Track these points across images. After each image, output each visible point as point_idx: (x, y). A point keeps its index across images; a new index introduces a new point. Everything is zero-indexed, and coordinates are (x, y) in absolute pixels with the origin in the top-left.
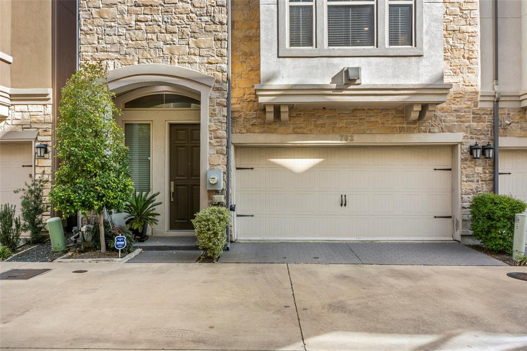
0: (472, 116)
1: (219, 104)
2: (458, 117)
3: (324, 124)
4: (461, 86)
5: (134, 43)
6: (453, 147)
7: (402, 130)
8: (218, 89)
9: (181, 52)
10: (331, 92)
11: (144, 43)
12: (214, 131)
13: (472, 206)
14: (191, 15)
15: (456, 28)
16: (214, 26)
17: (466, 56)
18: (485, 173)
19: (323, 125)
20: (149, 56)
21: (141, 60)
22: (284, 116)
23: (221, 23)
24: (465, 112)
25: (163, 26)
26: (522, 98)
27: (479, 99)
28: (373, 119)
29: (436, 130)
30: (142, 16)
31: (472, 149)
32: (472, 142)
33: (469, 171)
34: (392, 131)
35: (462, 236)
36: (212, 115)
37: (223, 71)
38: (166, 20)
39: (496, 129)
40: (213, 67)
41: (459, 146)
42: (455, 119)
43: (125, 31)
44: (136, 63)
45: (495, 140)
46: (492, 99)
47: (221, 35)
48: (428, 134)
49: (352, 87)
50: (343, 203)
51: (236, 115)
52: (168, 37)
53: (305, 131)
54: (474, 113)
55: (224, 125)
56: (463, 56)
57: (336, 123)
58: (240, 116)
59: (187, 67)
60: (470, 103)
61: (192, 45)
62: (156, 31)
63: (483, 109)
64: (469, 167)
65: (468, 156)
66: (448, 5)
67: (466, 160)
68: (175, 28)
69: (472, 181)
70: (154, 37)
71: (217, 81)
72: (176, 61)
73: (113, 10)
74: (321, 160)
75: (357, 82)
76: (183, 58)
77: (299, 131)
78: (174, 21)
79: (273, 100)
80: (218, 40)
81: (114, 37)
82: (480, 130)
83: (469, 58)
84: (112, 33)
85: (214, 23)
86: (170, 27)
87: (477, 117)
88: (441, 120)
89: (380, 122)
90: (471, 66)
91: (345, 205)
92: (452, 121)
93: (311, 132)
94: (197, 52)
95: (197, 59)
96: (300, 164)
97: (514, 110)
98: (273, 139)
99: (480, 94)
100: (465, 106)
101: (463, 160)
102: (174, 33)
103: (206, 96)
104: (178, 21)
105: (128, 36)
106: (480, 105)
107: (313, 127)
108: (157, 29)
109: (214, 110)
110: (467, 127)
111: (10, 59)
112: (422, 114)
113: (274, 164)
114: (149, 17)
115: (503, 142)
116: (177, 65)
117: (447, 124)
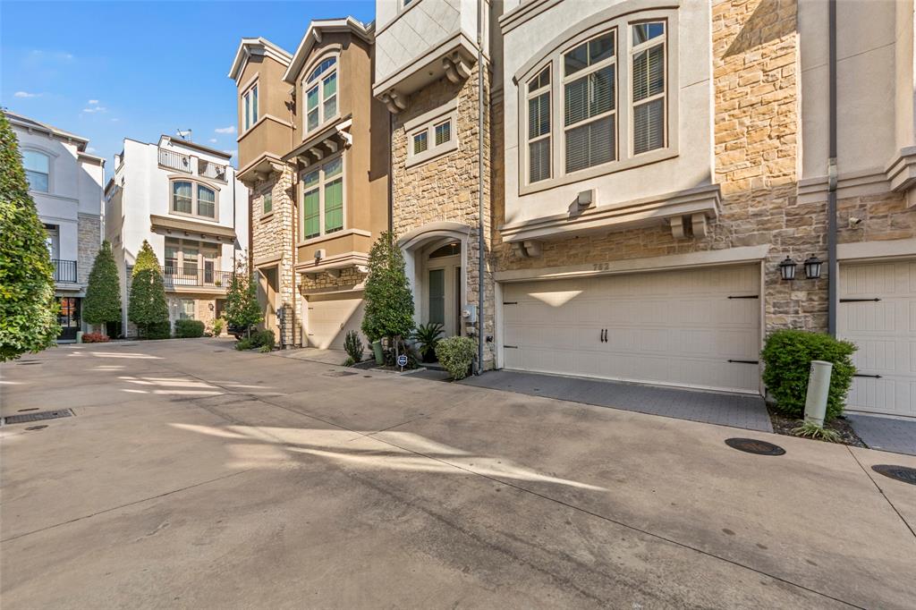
0: (785, 218)
1: (473, 248)
2: (759, 223)
3: (577, 254)
4: (764, 179)
5: (421, 209)
7: (671, 251)
8: (473, 236)
9: (449, 209)
11: (427, 207)
12: (470, 272)
15: (754, 100)
17: (774, 134)
18: (812, 300)
19: (575, 256)
20: (430, 217)
21: (425, 221)
22: (532, 251)
23: (475, 177)
24: (772, 214)
25: (438, 191)
27: (798, 192)
28: (632, 242)
29: (722, 245)
31: (783, 267)
33: (780, 298)
34: (658, 253)
36: (469, 258)
37: (476, 219)
38: (439, 185)
40: (470, 217)
41: (763, 263)
42: (755, 227)
43: (416, 201)
44: (422, 224)
46: (824, 188)
47: (475, 188)
48: (709, 252)
49: (585, 213)
50: (604, 338)
51: (498, 255)
52: (441, 199)
53: (558, 263)
54: (787, 214)
55: (478, 266)
56: (770, 137)
57: (589, 253)
58: (501, 256)
59: (453, 221)
60: (780, 200)
61: (456, 201)
62: (434, 196)
63: (806, 206)
64: (780, 292)
66: (743, 73)
67: (774, 282)
68: (445, 191)
69: (786, 313)
70: (432, 201)
71: (473, 229)
72: (446, 217)
73: (410, 187)
74: (580, 292)
75: (591, 206)
76: (450, 214)
77: (551, 264)
78: (444, 185)
79: (516, 237)
80: (473, 192)
81: (410, 207)
82: (801, 237)
83: (779, 137)
84: (409, 204)
85: (470, 179)
86: (441, 190)
87: (795, 219)
88: (730, 231)
89: (642, 244)
90: (784, 148)
91: (606, 341)
92: (748, 230)
93: (563, 264)
94: (459, 206)
95: (459, 212)
96: (557, 297)
97: (874, 197)
98: (528, 274)
100: (771, 206)
101: (770, 283)
102: (444, 194)
103: (466, 242)
104: (447, 184)
105: (418, 204)
106: (801, 201)
107: (565, 258)
108: (434, 194)
109: (471, 254)
110: (775, 236)
111: (369, 234)
112: (687, 227)
113: (533, 298)
114: (430, 186)
116: (446, 221)
117: (740, 236)
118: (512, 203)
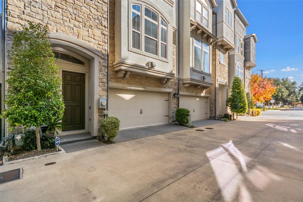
1: (104, 66)
5: (54, 18)
6: (169, 93)
7: (159, 87)
8: (103, 59)
9: (84, 34)
10: (146, 70)
11: (62, 21)
12: (101, 79)
13: (176, 112)
14: (89, 16)
16: (101, 27)
17: (173, 65)
18: (177, 102)
19: (137, 82)
20: (64, 30)
21: (58, 31)
22: (127, 76)
23: (105, 27)
25: (74, 16)
26: (184, 80)
27: (176, 79)
28: (152, 81)
29: (167, 87)
30: (60, 5)
31: (174, 94)
32: (174, 92)
33: (173, 101)
34: (157, 86)
35: (172, 121)
36: (100, 71)
37: (105, 50)
38: (75, 13)
39: (179, 89)
40: (101, 47)
41: (171, 93)
42: (170, 84)
43: (47, 9)
44: (55, 31)
45: (178, 92)
46: (178, 79)
47: (104, 32)
48: (165, 89)
49: (152, 69)
50: (141, 113)
52: (77, 23)
53: (131, 83)
54: (174, 83)
55: (106, 76)
57: (141, 82)
59: (87, 43)
61: (90, 32)
62: (69, 17)
63: (176, 82)
65: (173, 96)
68: (81, 20)
69: (174, 104)
70: (68, 20)
71: (103, 54)
72: (81, 38)
74: (134, 95)
75: (154, 68)
76: (85, 38)
77: (129, 83)
78: (80, 15)
79: (126, 69)
80: (104, 34)
81: (38, 9)
82: (176, 89)
84: (37, 6)
85: (102, 25)
86: (77, 18)
87: (175, 85)
89: (154, 83)
90: (174, 69)
94: (93, 37)
95: (93, 40)
96: (127, 97)
97: (182, 84)
98: (120, 85)
99: (176, 78)
100: (173, 81)
101: (172, 98)
102: (80, 22)
103: (97, 60)
104: (83, 17)
105: (49, 12)
107: (134, 82)
108: (70, 16)
109: (101, 69)
110: (173, 87)
112: (166, 82)
113: (119, 97)
114: (65, 8)
115: (181, 93)
116: (81, 40)
117: (169, 86)
118: (124, 53)
